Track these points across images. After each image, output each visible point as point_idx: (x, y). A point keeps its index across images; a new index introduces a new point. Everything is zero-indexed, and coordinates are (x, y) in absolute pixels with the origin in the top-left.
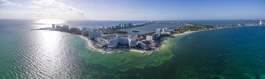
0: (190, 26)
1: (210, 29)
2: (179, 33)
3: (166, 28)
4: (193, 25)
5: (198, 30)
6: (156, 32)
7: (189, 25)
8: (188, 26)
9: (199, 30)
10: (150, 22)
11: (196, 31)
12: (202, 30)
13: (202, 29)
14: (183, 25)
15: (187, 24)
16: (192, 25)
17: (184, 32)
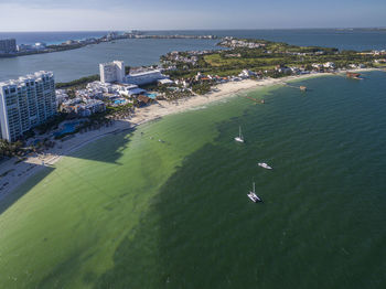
0: (246, 48)
1: (357, 69)
2: (187, 94)
3: (119, 64)
4: (257, 46)
5: (290, 73)
6: (98, 78)
7: (242, 43)
8: (237, 50)
9: (298, 72)
10: (114, 33)
11: (277, 75)
12: (314, 74)
13: (310, 68)
14: (219, 44)
15: (233, 42)
16: (251, 45)
17: (214, 82)
